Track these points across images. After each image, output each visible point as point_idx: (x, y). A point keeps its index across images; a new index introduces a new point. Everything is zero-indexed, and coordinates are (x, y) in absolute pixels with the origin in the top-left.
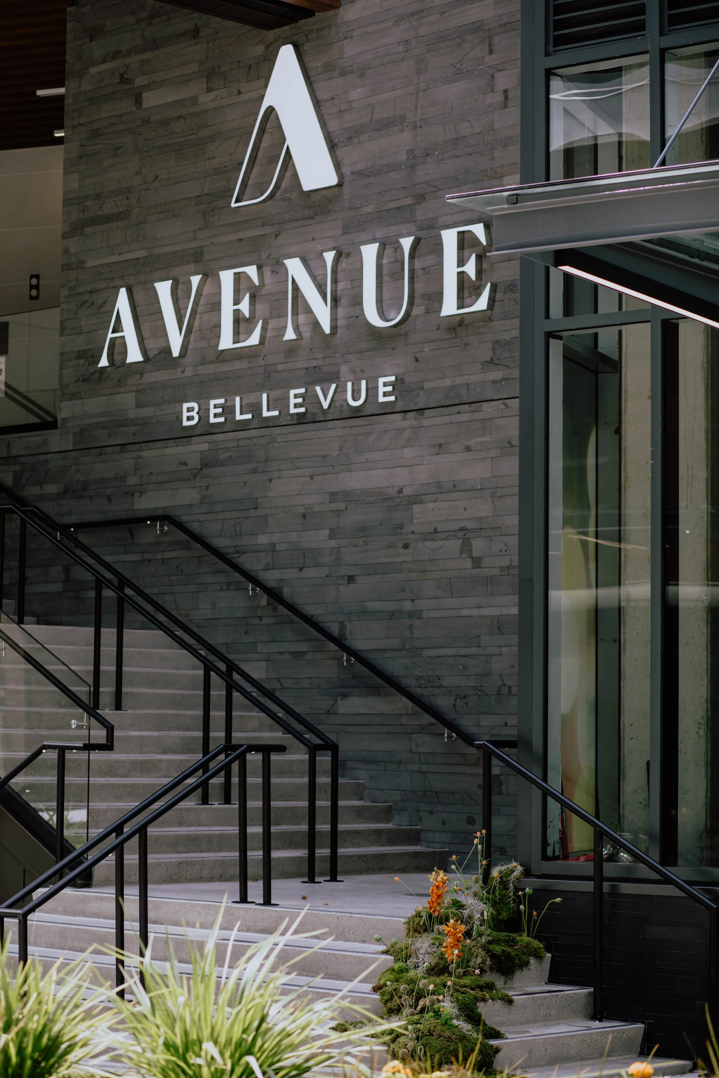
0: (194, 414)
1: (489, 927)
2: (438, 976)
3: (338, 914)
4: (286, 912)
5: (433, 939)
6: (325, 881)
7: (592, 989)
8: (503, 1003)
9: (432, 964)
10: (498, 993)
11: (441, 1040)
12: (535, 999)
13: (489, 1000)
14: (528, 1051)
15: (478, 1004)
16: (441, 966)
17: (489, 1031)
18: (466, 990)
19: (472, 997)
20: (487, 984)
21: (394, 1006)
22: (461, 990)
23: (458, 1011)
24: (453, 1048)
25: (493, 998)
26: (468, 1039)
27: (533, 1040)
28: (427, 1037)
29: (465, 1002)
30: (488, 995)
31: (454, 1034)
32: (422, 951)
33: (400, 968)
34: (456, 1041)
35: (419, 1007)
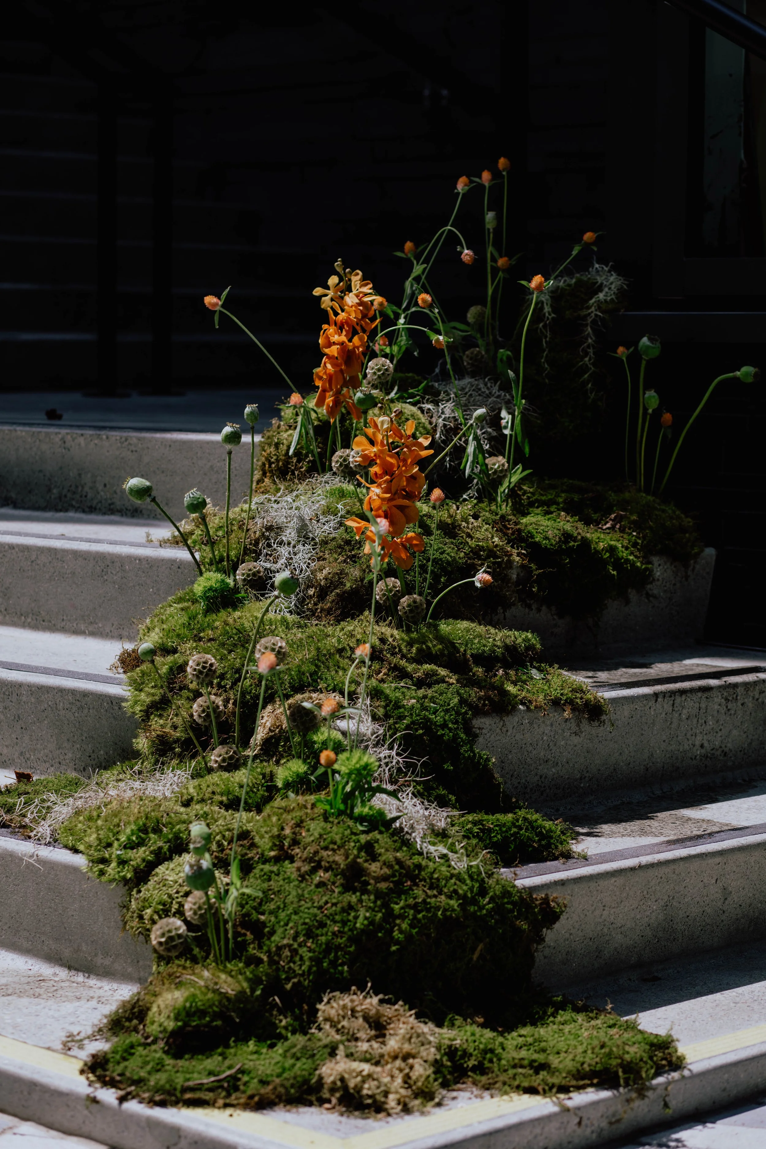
2: (338, 622)
3: (65, 430)
8: (566, 714)
9: (320, 576)
10: (548, 681)
11: (321, 884)
12: (678, 700)
13: (514, 708)
14: (662, 903)
15: (477, 722)
16: (348, 585)
17: (514, 830)
18: (432, 670)
19: (456, 700)
20: (511, 649)
21: (175, 727)
22: (416, 671)
23: (398, 754)
24: (366, 918)
25: (530, 702)
26: (431, 878)
27: (682, 859)
28: (267, 867)
29: (428, 720)
30: (511, 688)
31: (373, 857)
32: (290, 534)
33: (210, 589)
34: (383, 886)
35: (260, 734)
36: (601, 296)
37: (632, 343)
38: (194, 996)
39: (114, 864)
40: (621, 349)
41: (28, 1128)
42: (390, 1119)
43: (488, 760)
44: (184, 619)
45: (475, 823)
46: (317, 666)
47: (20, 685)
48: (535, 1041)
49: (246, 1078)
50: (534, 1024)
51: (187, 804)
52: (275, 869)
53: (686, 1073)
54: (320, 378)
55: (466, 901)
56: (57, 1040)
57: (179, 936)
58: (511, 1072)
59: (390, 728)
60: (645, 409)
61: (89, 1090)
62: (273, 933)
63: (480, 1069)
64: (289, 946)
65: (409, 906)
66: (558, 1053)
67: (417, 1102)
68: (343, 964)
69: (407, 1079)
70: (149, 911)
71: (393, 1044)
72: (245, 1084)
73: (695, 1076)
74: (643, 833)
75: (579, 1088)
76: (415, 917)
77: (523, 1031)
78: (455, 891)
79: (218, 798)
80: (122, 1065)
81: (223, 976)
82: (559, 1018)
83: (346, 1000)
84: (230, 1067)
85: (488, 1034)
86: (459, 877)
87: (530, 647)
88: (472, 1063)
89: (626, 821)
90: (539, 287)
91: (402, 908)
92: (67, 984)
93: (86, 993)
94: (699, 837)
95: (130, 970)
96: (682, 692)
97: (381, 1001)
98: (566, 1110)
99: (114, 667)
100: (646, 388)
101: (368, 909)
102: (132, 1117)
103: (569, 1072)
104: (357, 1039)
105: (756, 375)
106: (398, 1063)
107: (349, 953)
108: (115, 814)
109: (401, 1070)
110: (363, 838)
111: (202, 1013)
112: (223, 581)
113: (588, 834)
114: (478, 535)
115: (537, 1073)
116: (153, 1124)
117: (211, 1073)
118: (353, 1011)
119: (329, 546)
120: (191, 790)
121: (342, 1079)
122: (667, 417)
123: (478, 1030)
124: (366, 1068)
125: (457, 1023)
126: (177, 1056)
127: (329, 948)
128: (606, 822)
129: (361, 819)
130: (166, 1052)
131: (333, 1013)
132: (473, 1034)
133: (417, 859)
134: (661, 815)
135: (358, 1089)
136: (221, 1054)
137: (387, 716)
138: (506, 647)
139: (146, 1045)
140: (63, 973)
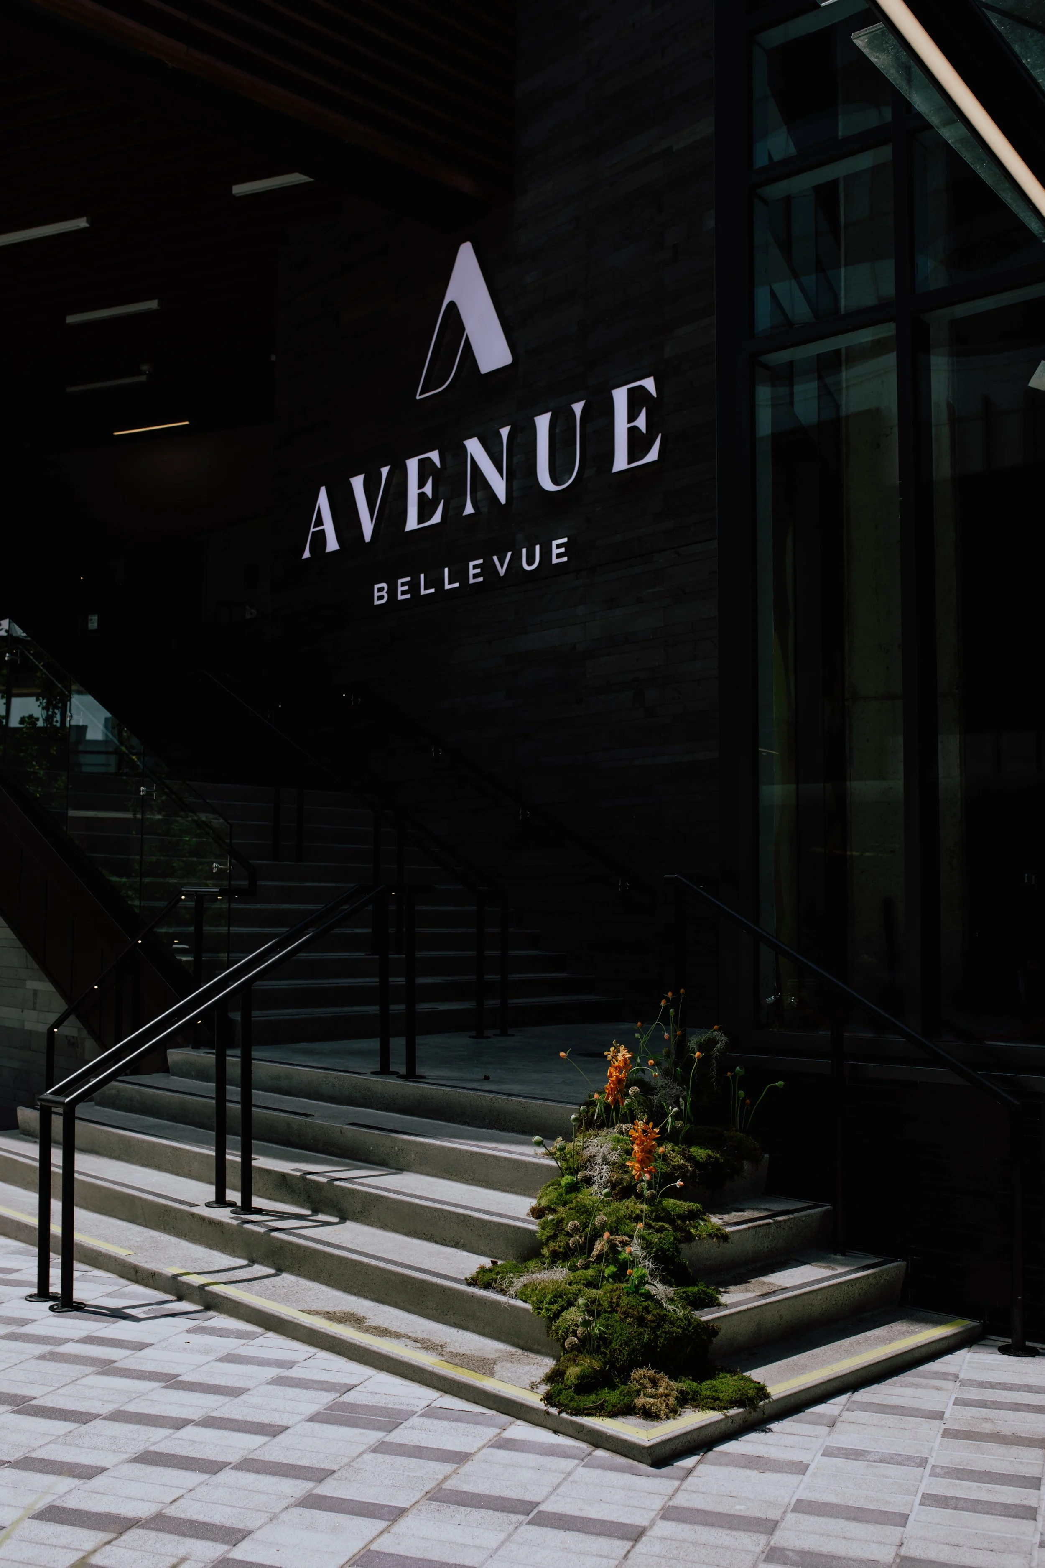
0: (384, 593)
1: (689, 1121)
2: (621, 1199)
3: (492, 1095)
4: (430, 1088)
5: (613, 1140)
6: (494, 1035)
7: (829, 1207)
8: (714, 1240)
9: (613, 1179)
10: (707, 1226)
11: (629, 1324)
12: (758, 1229)
13: (695, 1239)
14: (756, 1323)
15: (680, 1246)
16: (625, 1184)
17: (698, 1295)
18: (662, 1225)
19: (672, 1238)
20: (691, 1211)
21: (560, 1247)
22: (656, 1225)
23: (652, 1264)
24: (647, 1338)
25: (700, 1236)
26: (670, 1320)
27: (764, 1305)
28: (607, 1315)
29: (662, 1247)
30: (693, 1231)
31: (648, 1312)
32: (599, 1159)
33: (568, 1183)
34: (653, 1325)
35: (595, 1253)
36: (719, 1046)
37: (732, 1070)
38: (584, 1369)
39: (544, 1310)
40: (729, 1073)
41: (519, 1422)
42: (662, 1421)
43: (685, 1263)
44: (556, 1195)
45: (684, 1293)
46: (617, 1224)
47: (490, 1222)
48: (713, 1387)
49: (606, 1404)
50: (711, 1379)
51: (570, 1284)
52: (610, 1316)
53: (771, 1400)
54: (607, 1089)
55: (684, 1329)
56: (527, 1384)
57: (576, 1344)
58: (705, 1401)
59: (648, 1253)
60: (739, 1098)
61: (546, 1408)
62: (611, 1342)
63: (693, 1399)
64: (619, 1349)
65: (663, 1332)
66: (722, 1392)
67: (671, 1414)
68: (639, 1357)
69: (667, 1405)
70: (560, 1331)
71: (661, 1390)
72: (607, 1406)
73: (775, 1401)
74: (747, 1291)
75: (731, 1408)
76: (665, 1337)
77: (708, 1382)
78: (680, 1325)
79: (582, 1282)
80: (558, 1398)
81: (594, 1361)
82: (720, 1376)
83: (641, 1371)
84: (600, 1400)
85: (695, 1384)
86: (680, 1319)
87: (698, 1210)
88: (689, 1397)
89: (739, 1284)
90: (698, 1057)
91: (661, 1333)
92: (522, 1357)
93: (532, 1361)
94: (770, 1293)
95: (549, 1352)
96: (759, 1226)
97: (655, 1372)
98: (727, 1417)
99: (527, 1214)
100: (739, 1090)
101: (648, 1334)
102: (564, 1420)
103: (727, 1401)
104: (646, 1388)
105: (784, 1085)
106: (663, 1398)
107: (642, 1352)
108: (543, 1289)
109: (665, 1401)
110: (645, 1304)
111: (587, 1377)
112: (573, 1179)
113: (725, 1292)
114: (675, 1160)
115: (715, 1401)
116: (573, 1423)
117: (593, 1402)
118: (644, 1376)
119: (616, 1166)
120: (571, 1278)
121: (644, 1405)
122: (748, 1101)
123: (690, 1382)
124: (652, 1400)
125: (683, 1379)
126: (578, 1394)
127: (634, 1350)
128: (731, 1285)
129: (642, 1295)
130: (574, 1393)
131: (637, 1377)
132: (689, 1385)
133: (664, 1312)
134: (753, 1280)
135: (650, 1409)
136: (595, 1394)
137: (647, 1248)
138: (689, 1211)
139: (566, 1389)
140: (520, 1352)
